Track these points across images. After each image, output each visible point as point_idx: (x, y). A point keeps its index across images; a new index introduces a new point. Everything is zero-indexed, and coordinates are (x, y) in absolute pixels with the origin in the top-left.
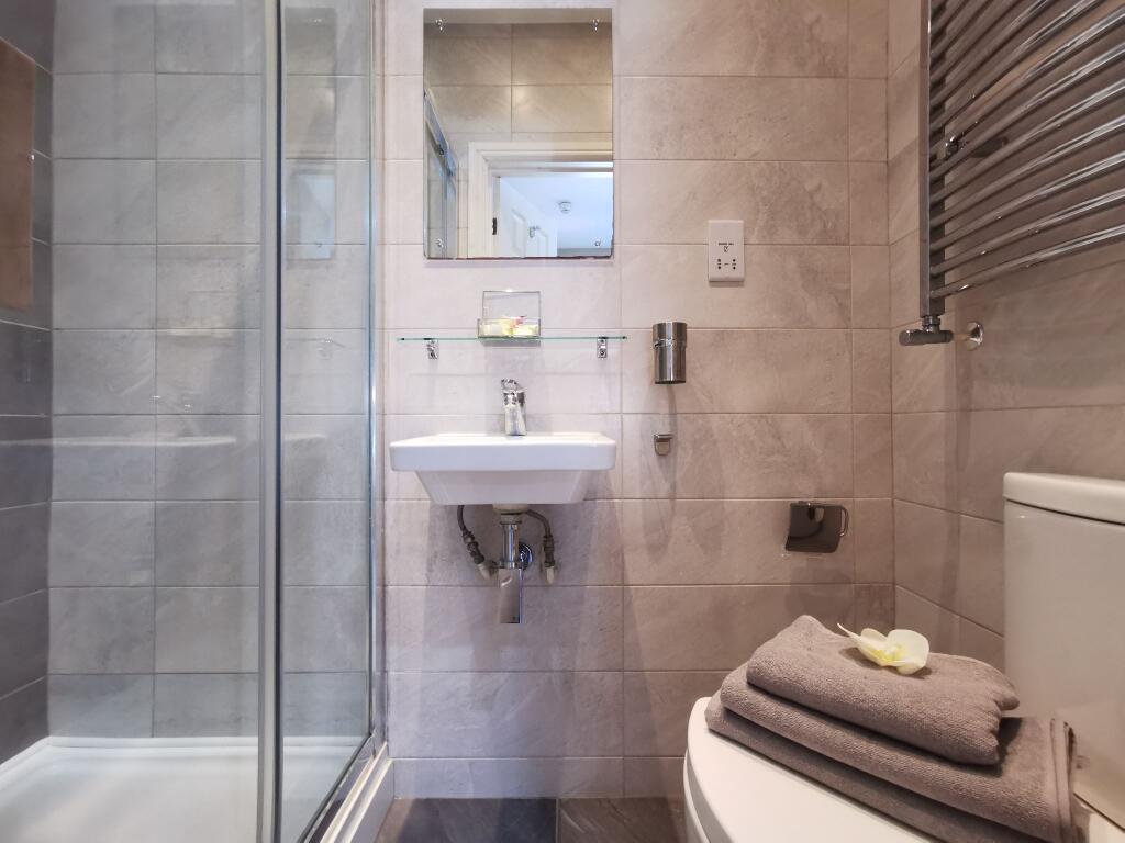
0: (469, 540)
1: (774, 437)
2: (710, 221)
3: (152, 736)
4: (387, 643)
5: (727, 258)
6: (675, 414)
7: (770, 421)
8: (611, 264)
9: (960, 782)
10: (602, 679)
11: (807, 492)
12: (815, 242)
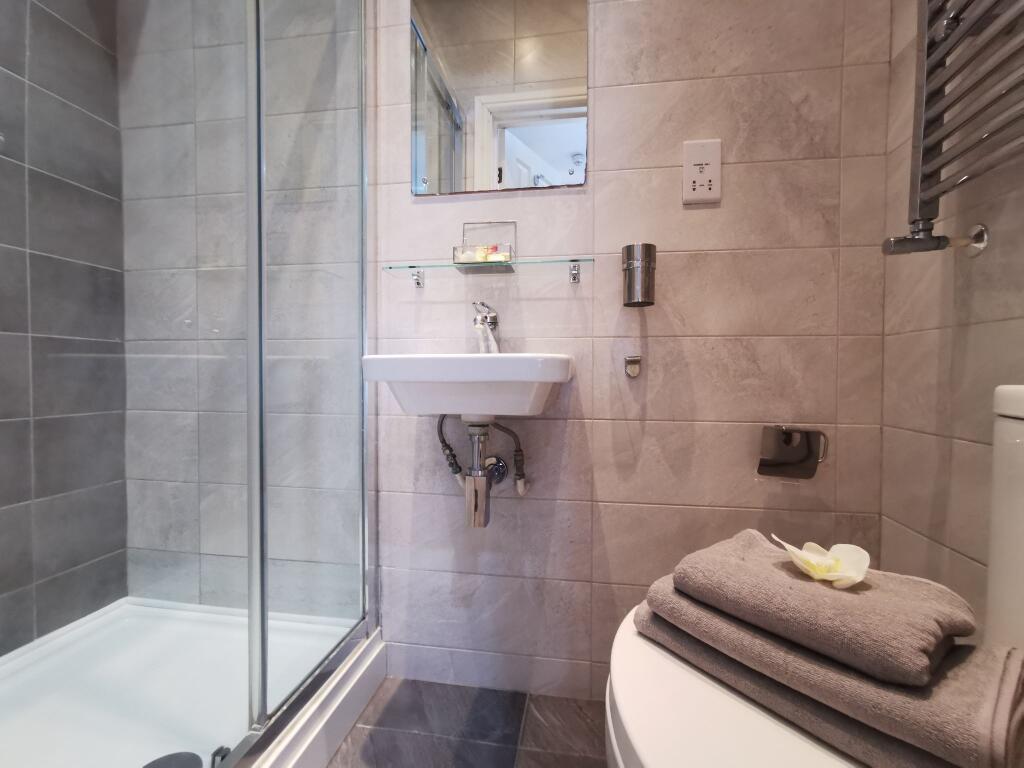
0: (448, 452)
1: (749, 360)
2: (685, 142)
3: (200, 603)
4: (380, 542)
5: (702, 179)
6: (646, 337)
7: (744, 343)
8: (584, 192)
9: (880, 700)
10: (571, 588)
11: (784, 416)
12: (801, 157)
